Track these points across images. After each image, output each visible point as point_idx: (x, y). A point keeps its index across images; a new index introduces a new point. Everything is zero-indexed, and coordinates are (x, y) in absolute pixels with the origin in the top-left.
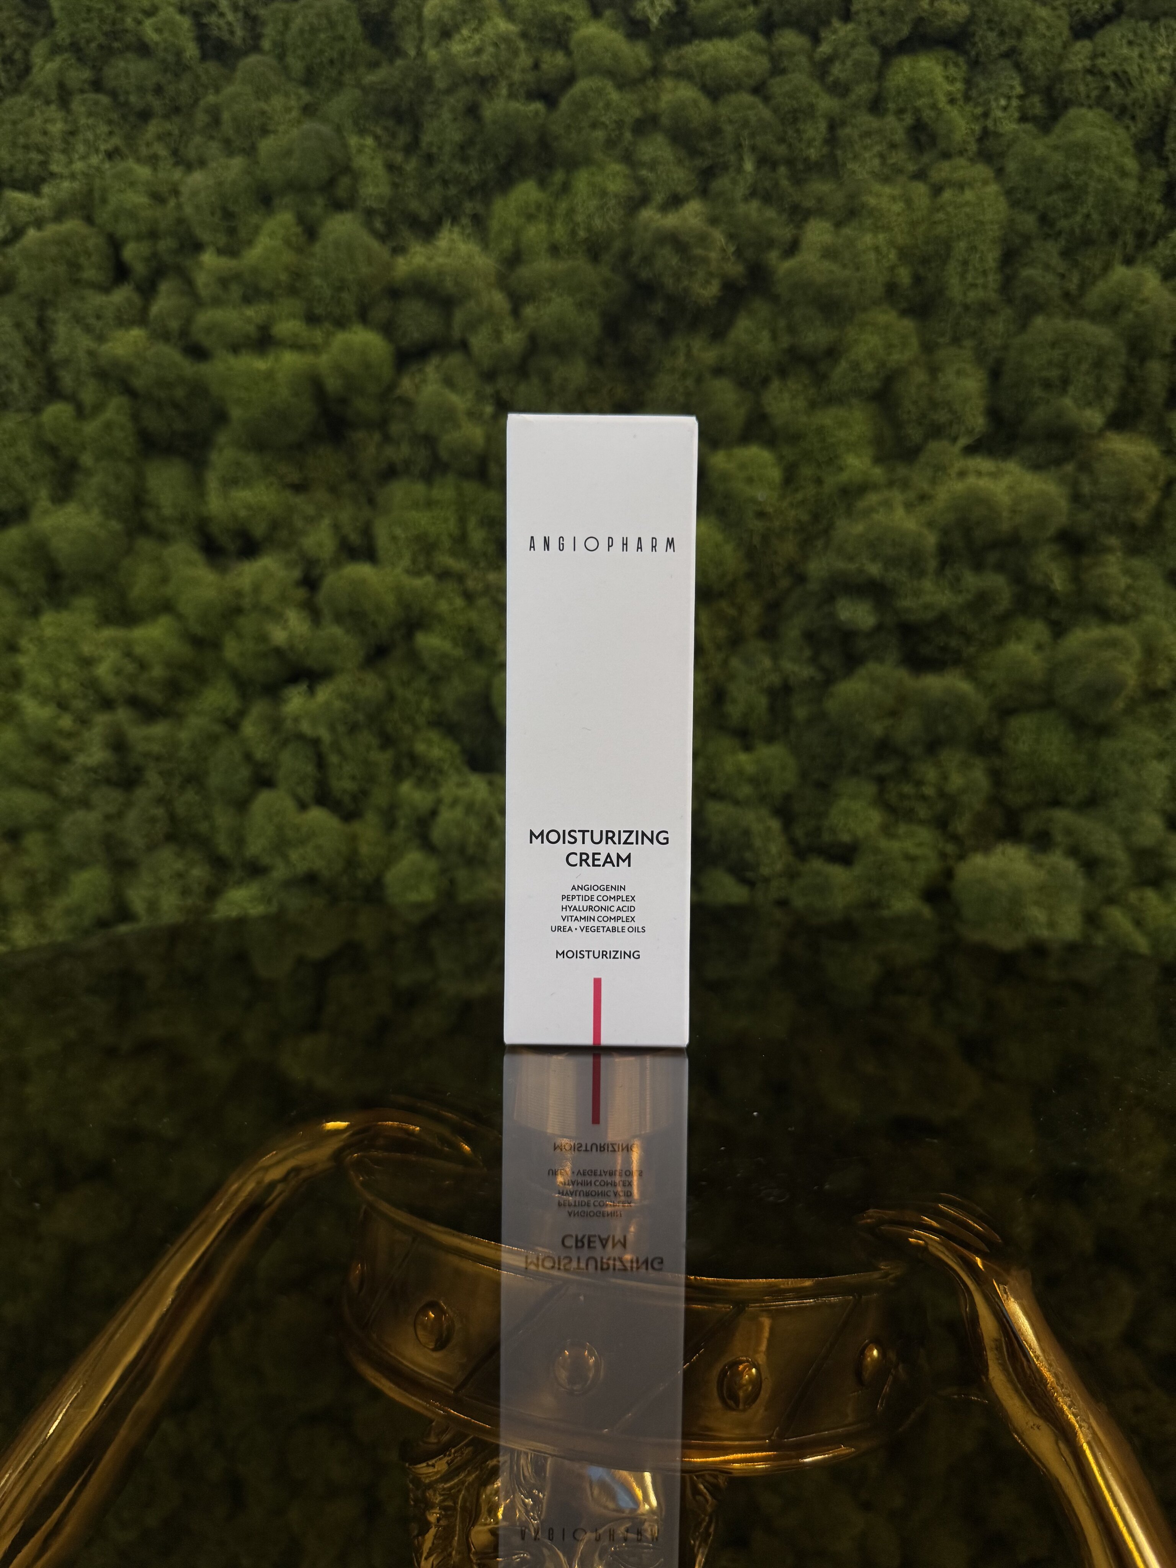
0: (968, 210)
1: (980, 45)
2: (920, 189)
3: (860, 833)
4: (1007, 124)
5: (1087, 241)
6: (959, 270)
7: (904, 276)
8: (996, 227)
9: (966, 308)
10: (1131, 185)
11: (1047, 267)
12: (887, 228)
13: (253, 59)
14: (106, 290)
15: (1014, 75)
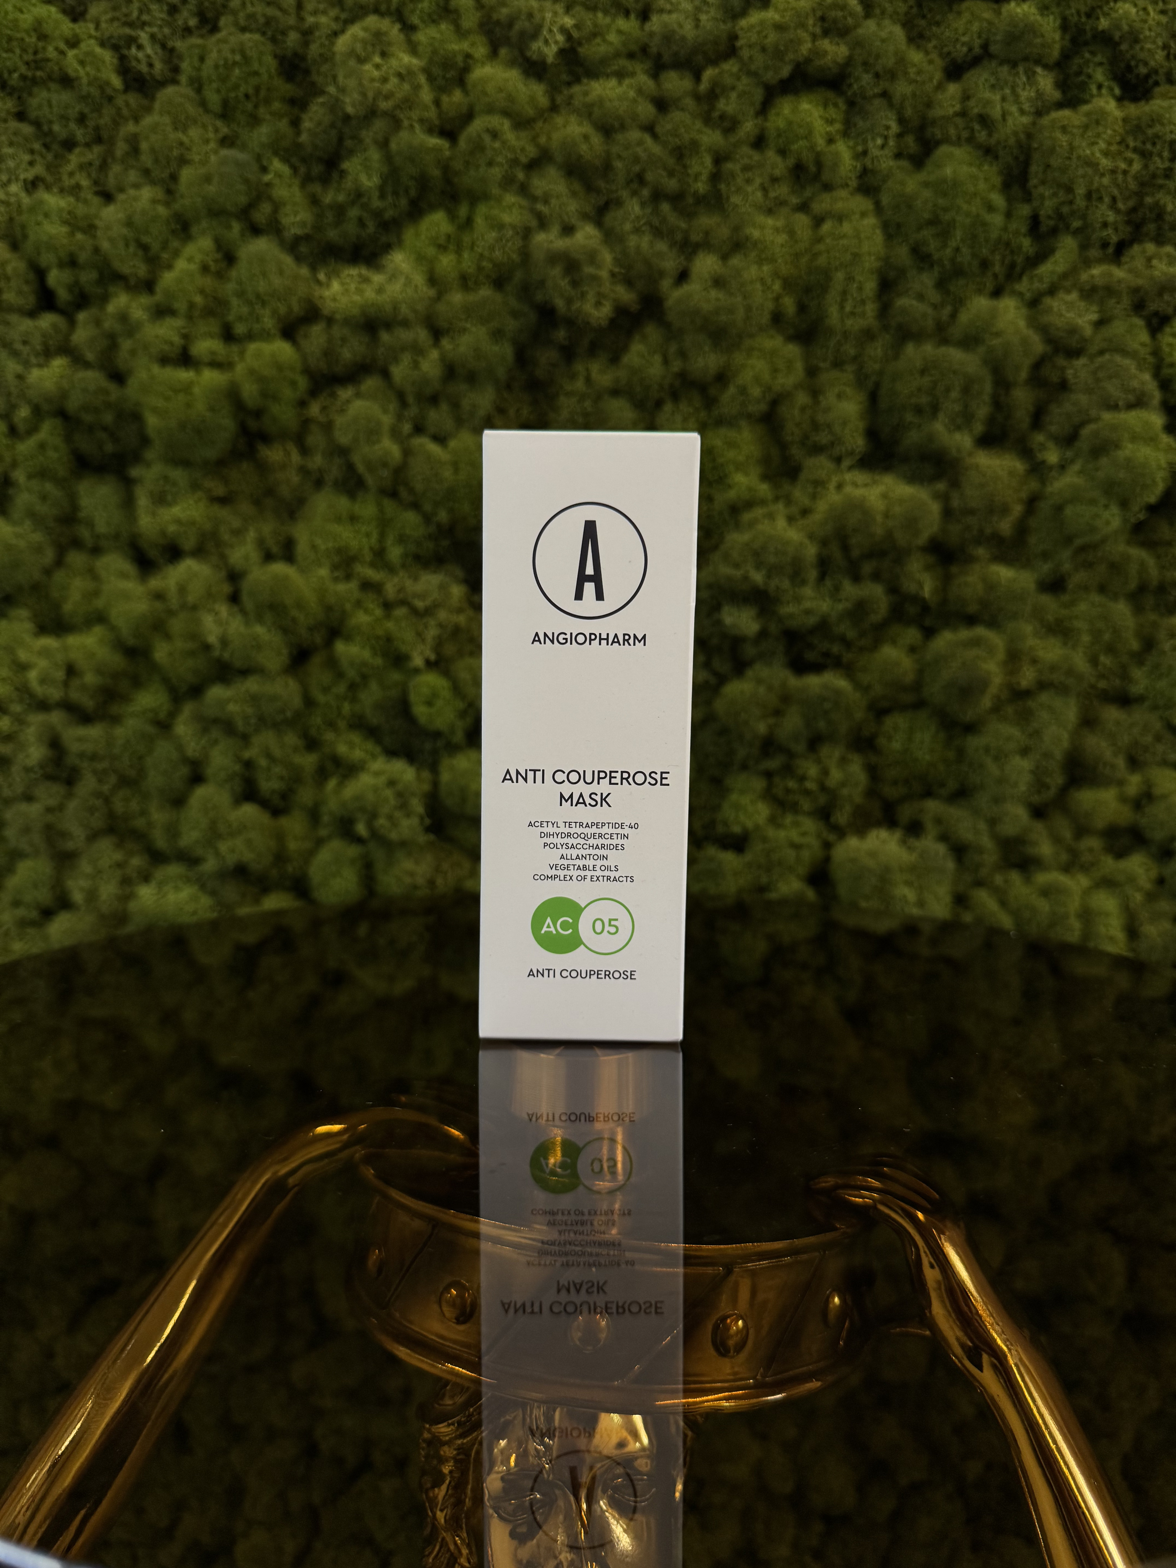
0: (845, 242)
1: (855, 86)
2: (802, 220)
3: (750, 825)
4: (884, 162)
5: (958, 272)
6: (838, 299)
7: (789, 304)
8: (873, 258)
9: (846, 334)
10: (997, 220)
11: (921, 297)
12: (772, 260)
13: (170, 90)
14: (32, 314)
15: (890, 115)
